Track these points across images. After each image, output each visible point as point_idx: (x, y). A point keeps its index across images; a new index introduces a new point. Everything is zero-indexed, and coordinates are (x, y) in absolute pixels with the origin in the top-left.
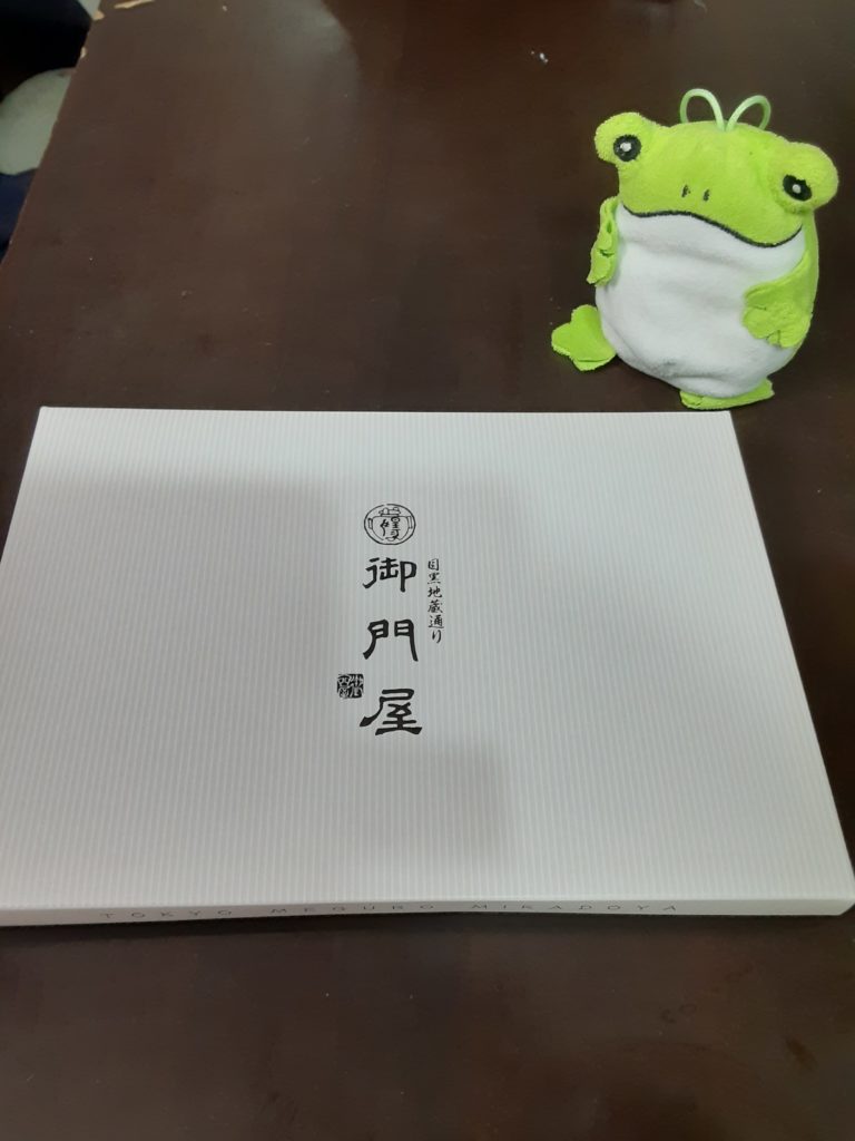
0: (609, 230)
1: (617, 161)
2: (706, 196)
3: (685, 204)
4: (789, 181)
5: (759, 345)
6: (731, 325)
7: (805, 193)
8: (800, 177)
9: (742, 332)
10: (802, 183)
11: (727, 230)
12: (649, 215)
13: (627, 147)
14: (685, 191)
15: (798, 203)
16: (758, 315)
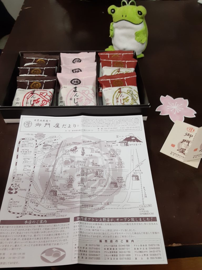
0: (112, 26)
1: (112, 14)
2: (126, 16)
3: (123, 18)
4: (139, 12)
5: (139, 43)
6: (133, 41)
7: (141, 14)
8: (140, 10)
9: (135, 41)
10: (140, 12)
11: (130, 22)
12: (118, 22)
13: (113, 11)
14: (123, 16)
15: (140, 16)
16: (138, 38)
